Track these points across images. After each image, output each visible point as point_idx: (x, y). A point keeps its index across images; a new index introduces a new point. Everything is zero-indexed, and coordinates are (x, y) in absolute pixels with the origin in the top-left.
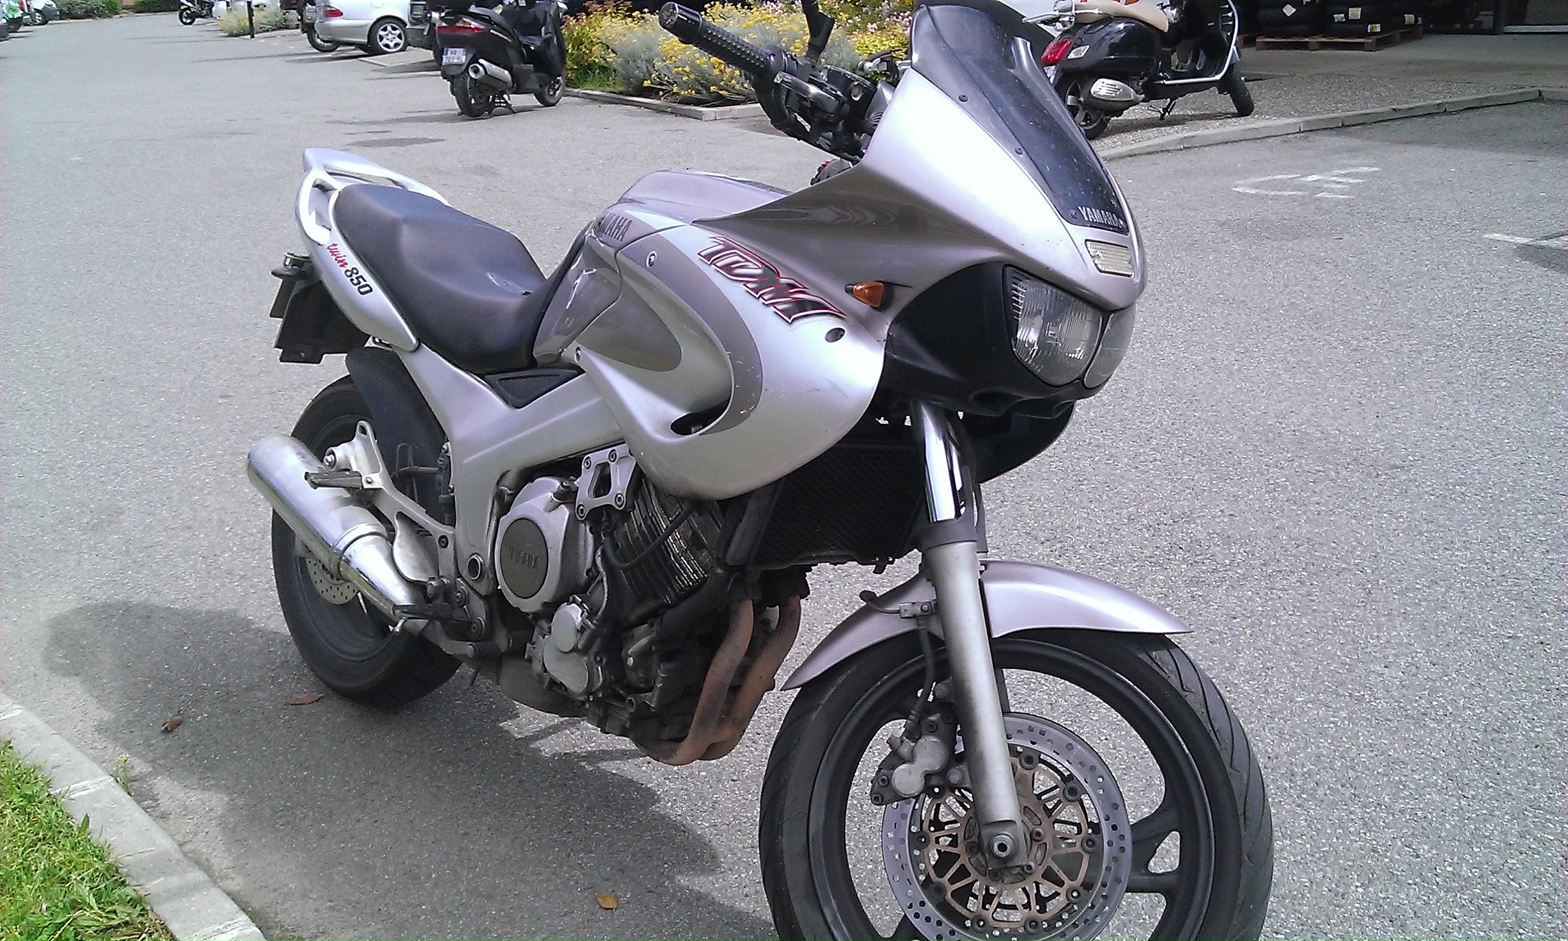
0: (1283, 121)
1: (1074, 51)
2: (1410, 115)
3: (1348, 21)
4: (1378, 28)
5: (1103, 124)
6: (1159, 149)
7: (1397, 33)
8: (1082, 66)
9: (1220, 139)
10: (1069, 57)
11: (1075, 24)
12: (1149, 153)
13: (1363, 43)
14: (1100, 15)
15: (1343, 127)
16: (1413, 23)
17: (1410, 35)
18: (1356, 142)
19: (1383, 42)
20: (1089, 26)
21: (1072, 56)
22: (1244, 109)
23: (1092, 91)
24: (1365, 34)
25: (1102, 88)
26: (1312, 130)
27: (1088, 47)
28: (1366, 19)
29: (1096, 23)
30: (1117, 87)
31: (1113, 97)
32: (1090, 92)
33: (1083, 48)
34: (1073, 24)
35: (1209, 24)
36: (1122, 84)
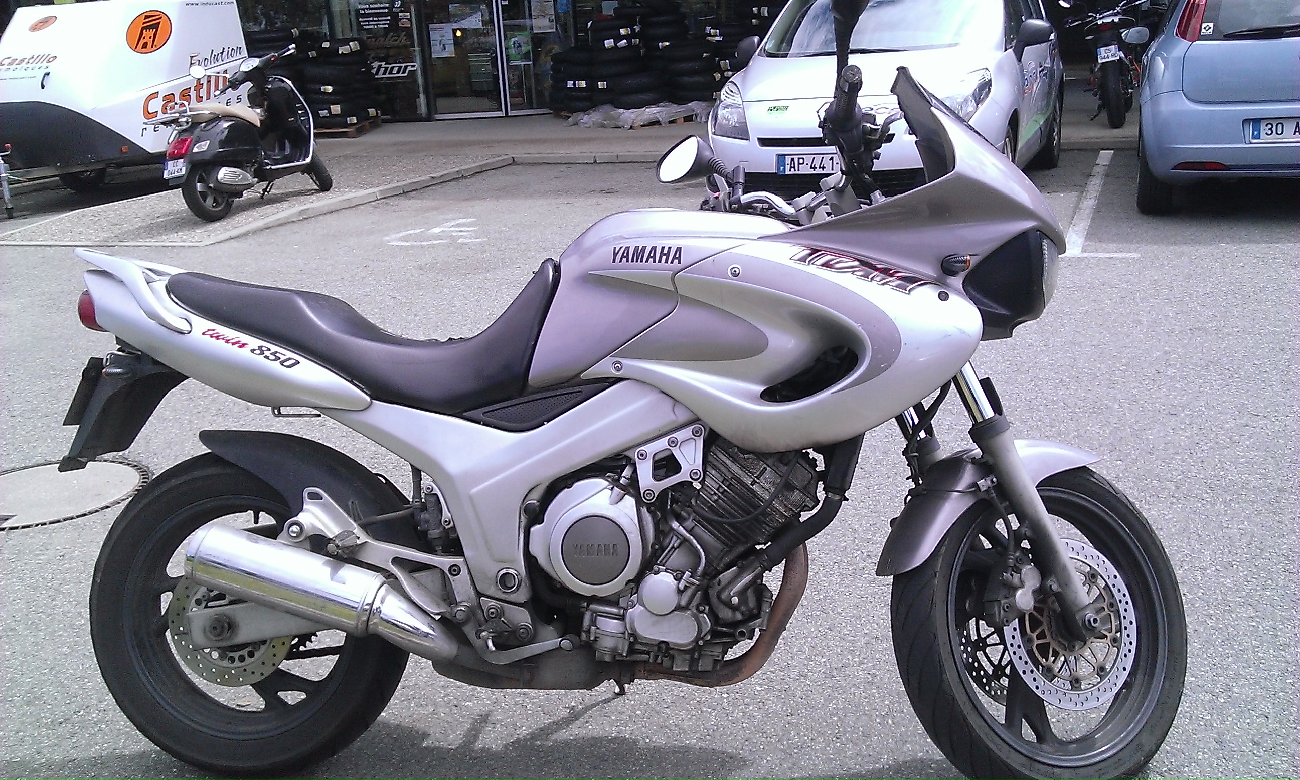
0: (362, 193)
1: (196, 146)
2: (444, 181)
3: (332, 116)
4: (354, 120)
5: (229, 205)
6: (285, 221)
7: (366, 123)
8: (207, 157)
9: (326, 209)
10: (194, 151)
11: (192, 123)
12: (281, 225)
13: (347, 132)
14: (210, 115)
15: (405, 193)
16: (375, 115)
17: (375, 124)
18: (429, 203)
19: (360, 131)
20: (203, 125)
21: (195, 150)
22: (325, 185)
23: (219, 178)
24: (347, 125)
25: (224, 174)
26: (387, 197)
27: (208, 142)
28: (345, 114)
29: (209, 122)
30: (237, 174)
31: (237, 182)
32: (217, 179)
33: (203, 143)
34: (190, 124)
35: (290, 120)
36: (241, 171)
